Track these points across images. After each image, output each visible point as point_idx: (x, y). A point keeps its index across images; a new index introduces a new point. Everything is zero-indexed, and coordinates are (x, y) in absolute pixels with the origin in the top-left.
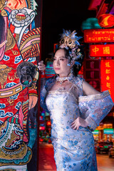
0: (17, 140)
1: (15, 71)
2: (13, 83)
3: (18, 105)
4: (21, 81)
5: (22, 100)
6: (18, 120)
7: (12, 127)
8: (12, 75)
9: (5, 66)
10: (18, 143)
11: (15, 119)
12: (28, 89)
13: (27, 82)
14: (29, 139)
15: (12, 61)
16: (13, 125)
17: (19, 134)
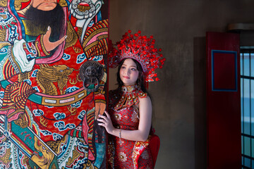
0: (81, 158)
1: (77, 73)
2: (74, 87)
3: (82, 114)
4: (85, 84)
5: (87, 108)
6: (82, 133)
7: (74, 142)
8: (73, 77)
9: (64, 66)
10: (82, 162)
11: (78, 132)
12: (94, 95)
13: (92, 85)
14: (95, 157)
15: (73, 60)
16: (76, 139)
17: (83, 150)
